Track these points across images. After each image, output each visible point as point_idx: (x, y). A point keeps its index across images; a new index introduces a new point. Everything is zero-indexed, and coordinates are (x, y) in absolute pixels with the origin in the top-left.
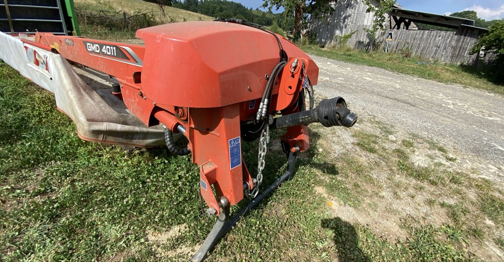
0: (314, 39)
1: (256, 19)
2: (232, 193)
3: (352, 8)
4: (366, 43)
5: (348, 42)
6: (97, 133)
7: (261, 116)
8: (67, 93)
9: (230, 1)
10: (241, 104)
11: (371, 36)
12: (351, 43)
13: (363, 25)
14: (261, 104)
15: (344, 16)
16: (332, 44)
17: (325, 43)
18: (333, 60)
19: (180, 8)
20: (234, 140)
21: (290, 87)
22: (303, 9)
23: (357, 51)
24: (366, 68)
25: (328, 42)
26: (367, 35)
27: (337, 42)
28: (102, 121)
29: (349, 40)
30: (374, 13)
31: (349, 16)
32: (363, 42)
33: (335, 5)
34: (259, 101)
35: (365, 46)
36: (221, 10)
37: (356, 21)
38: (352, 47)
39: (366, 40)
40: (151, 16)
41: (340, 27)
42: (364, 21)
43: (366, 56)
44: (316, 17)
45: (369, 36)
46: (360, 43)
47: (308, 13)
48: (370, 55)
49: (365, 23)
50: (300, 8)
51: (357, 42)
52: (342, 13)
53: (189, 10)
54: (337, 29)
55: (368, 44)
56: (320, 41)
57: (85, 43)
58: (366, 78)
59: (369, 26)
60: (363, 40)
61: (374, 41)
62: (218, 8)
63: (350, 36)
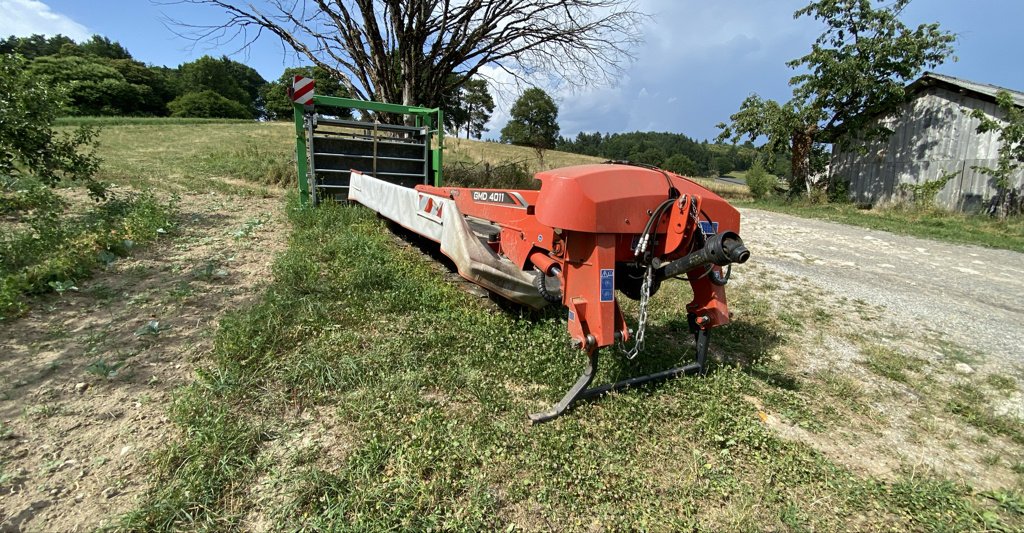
0: (842, 192)
1: (714, 161)
2: (601, 331)
3: (941, 127)
4: (990, 198)
5: (937, 196)
6: (475, 271)
7: (640, 252)
8: (457, 233)
9: (662, 132)
10: (618, 236)
11: (998, 181)
12: (947, 199)
13: (977, 160)
14: (642, 239)
15: (919, 143)
16: (892, 201)
17: (874, 200)
18: (884, 232)
19: (569, 151)
20: (607, 272)
21: (679, 225)
22: (811, 135)
23: (962, 217)
24: (976, 251)
25: (881, 199)
26: (990, 181)
27: (907, 198)
28: (481, 262)
29: (940, 192)
30: (998, 134)
31: (935, 143)
32: (979, 197)
33: (895, 123)
34: (639, 236)
35: (988, 205)
36: (643, 148)
37: (954, 151)
38: (949, 207)
39: (988, 191)
40: (522, 166)
41: (911, 167)
42: (975, 152)
43: (987, 228)
44: (843, 149)
45: (993, 183)
46: (970, 198)
47: (827, 141)
48: (999, 226)
49: (981, 154)
50: (803, 134)
51: (962, 197)
52: (915, 137)
53: (584, 154)
54: (904, 171)
55: (996, 201)
56: (861, 197)
57: (472, 193)
58: (962, 270)
59: (993, 161)
60: (980, 190)
61: (1013, 195)
62: (637, 146)
63: (941, 184)
